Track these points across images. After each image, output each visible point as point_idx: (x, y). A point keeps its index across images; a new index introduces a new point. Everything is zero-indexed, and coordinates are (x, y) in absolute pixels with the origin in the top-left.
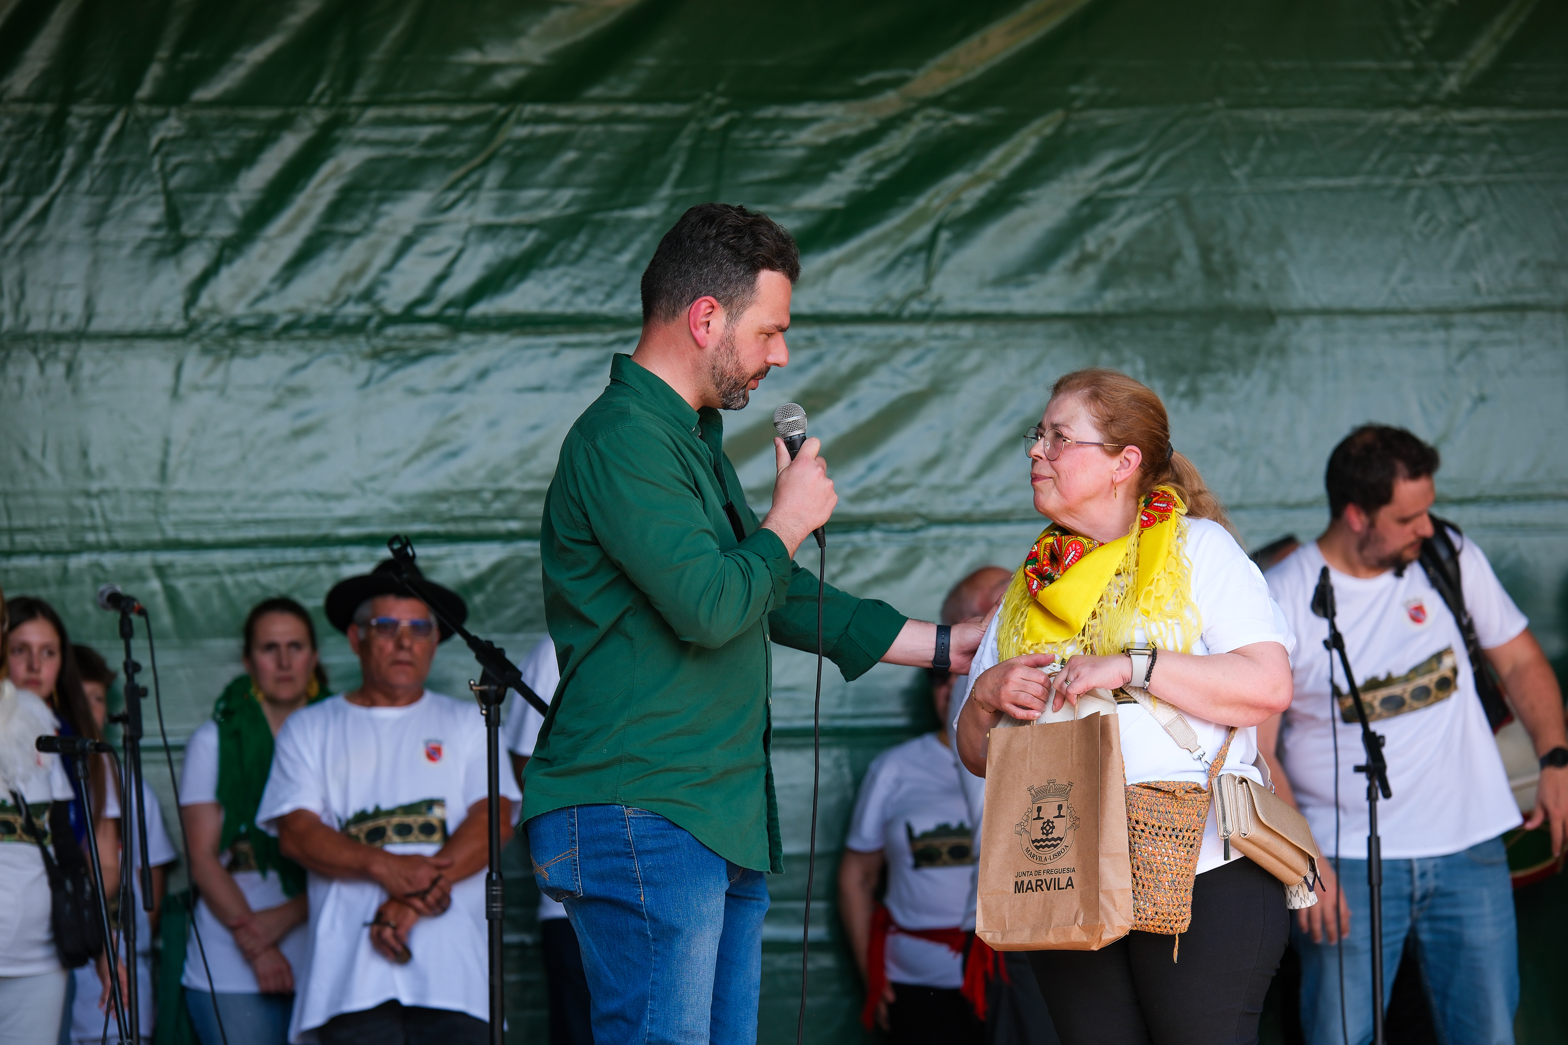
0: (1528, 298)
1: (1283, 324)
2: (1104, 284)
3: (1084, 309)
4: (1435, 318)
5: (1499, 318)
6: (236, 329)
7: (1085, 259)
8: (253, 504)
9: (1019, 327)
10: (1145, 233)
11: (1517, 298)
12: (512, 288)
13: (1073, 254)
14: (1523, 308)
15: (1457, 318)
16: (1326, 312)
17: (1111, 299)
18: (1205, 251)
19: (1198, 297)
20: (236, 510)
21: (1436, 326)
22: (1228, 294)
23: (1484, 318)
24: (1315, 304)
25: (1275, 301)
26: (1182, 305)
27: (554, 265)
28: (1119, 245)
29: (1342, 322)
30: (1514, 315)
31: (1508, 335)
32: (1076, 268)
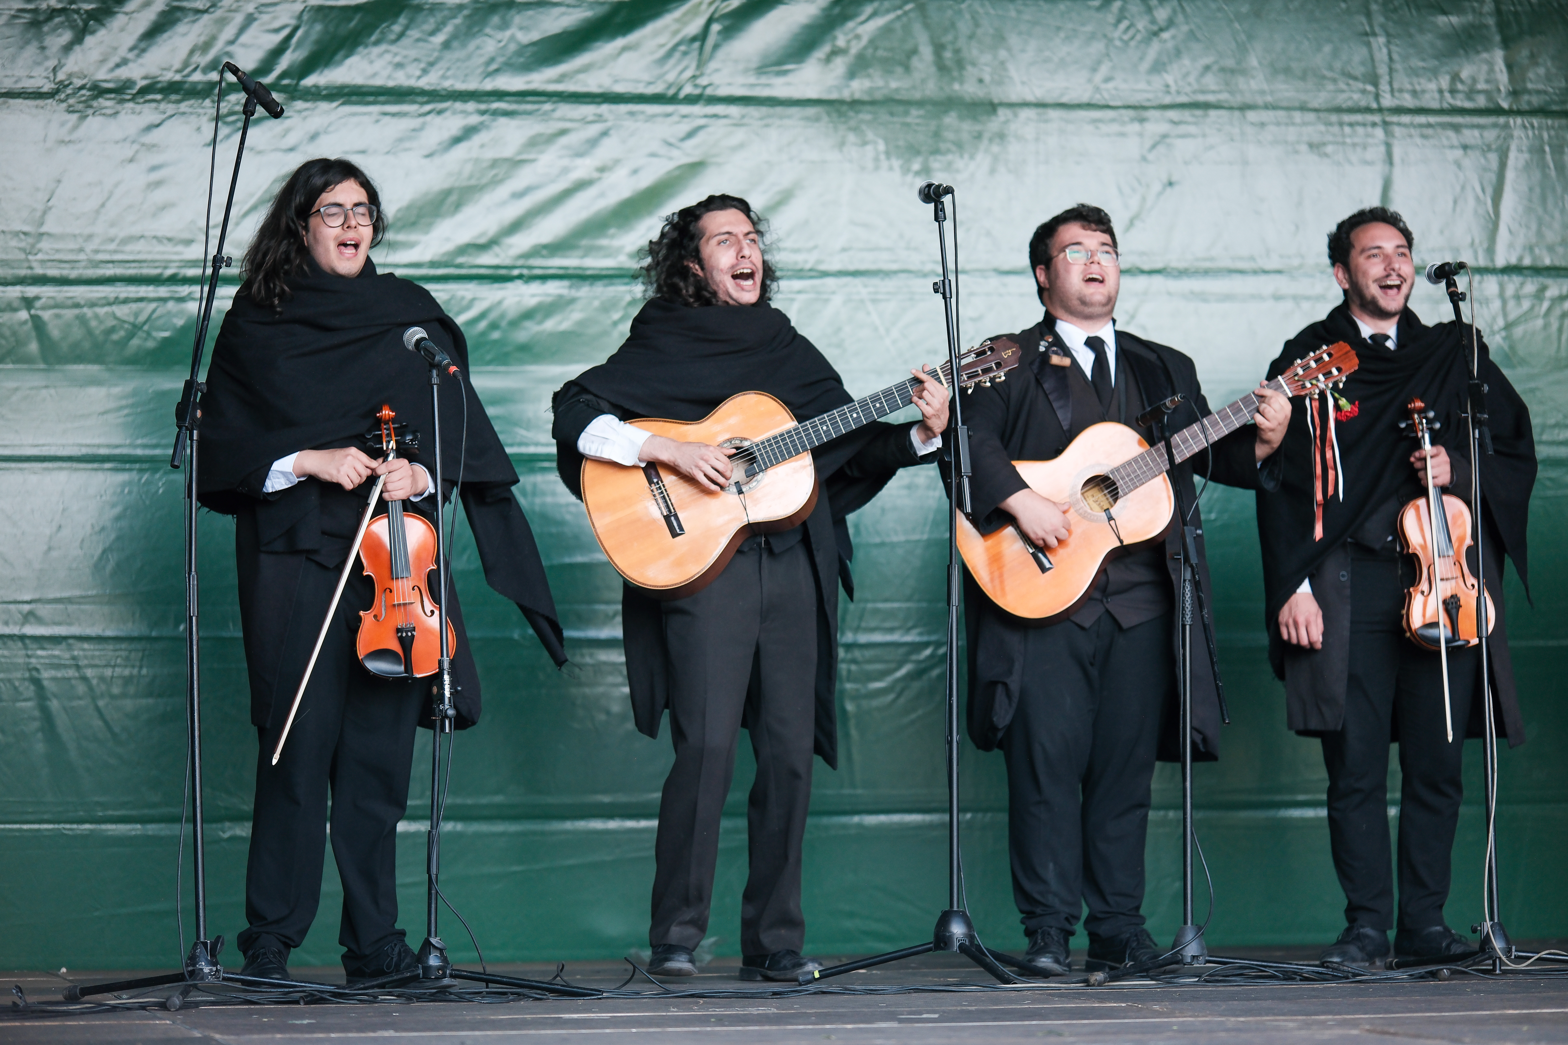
0: (1211, 98)
1: (1002, 113)
2: (852, 74)
3: (834, 96)
4: (1131, 113)
5: (1186, 115)
6: (98, 91)
7: (836, 52)
8: (112, 246)
9: (779, 110)
10: (887, 30)
11: (1201, 98)
12: (340, 63)
13: (826, 48)
14: (1206, 106)
15: (1151, 114)
16: (1041, 105)
17: (858, 87)
18: (938, 48)
19: (931, 89)
20: (97, 252)
21: (1132, 120)
22: (956, 86)
23: (1172, 114)
24: (1030, 98)
25: (997, 94)
26: (917, 95)
27: (377, 43)
28: (864, 41)
29: (1053, 114)
30: (1198, 112)
31: (1192, 129)
32: (828, 59)
